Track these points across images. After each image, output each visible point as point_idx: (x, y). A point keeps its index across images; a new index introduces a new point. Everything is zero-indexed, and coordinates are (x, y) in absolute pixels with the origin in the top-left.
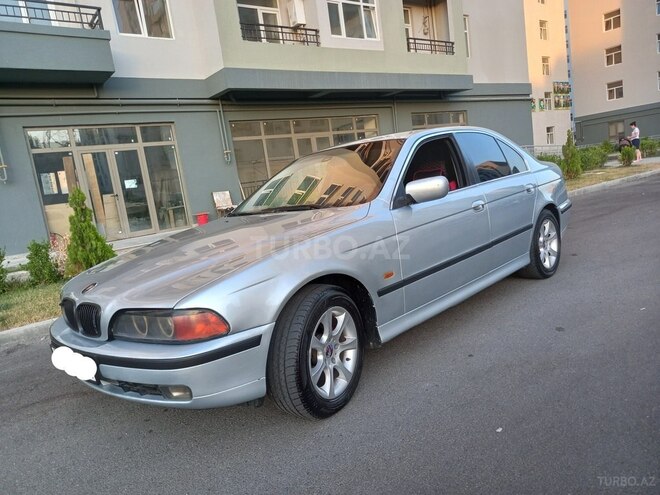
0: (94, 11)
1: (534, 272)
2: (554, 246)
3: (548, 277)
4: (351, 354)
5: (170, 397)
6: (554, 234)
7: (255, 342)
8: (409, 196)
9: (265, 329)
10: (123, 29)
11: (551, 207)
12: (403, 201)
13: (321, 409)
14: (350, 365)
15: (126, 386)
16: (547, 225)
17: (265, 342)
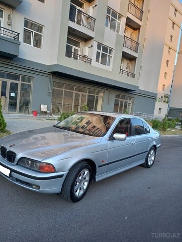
0: (17, 34)
1: (145, 165)
2: (153, 158)
3: (148, 168)
4: (86, 184)
5: (32, 187)
6: (154, 154)
7: (62, 176)
8: (114, 137)
9: (65, 173)
10: (25, 42)
11: (155, 146)
12: (112, 138)
13: (75, 199)
14: (85, 187)
15: (17, 180)
16: (152, 151)
17: (64, 177)
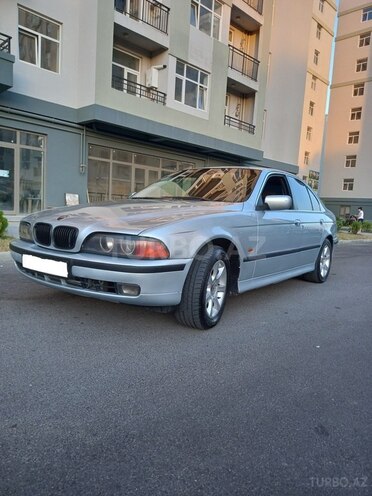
2: (327, 263)
3: (321, 282)
6: (328, 256)
7: (181, 267)
8: (267, 204)
11: (330, 238)
12: (263, 207)
14: (220, 301)
16: (326, 249)
